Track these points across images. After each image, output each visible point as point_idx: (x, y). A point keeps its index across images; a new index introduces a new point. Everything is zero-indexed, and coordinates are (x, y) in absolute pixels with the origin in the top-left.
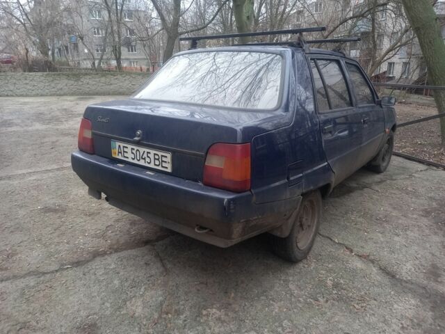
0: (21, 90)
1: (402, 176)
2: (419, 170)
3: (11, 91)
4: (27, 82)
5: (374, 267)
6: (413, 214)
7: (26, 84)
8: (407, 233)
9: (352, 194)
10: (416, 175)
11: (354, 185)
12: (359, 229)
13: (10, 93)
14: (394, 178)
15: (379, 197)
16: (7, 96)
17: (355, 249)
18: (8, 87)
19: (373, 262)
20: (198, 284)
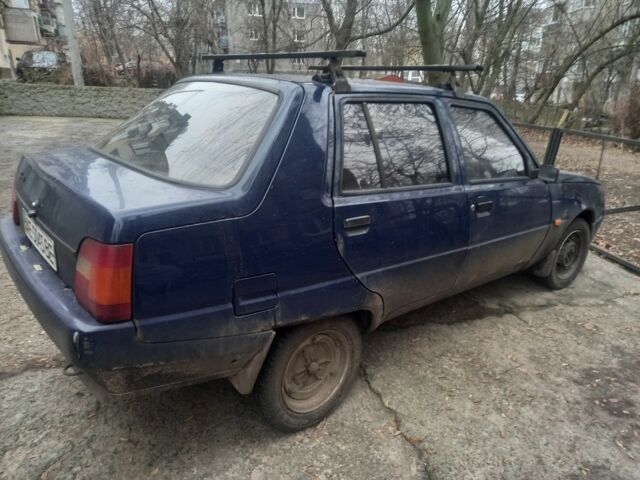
0: (128, 111)
1: (592, 301)
2: (632, 292)
3: (115, 111)
4: (135, 100)
5: (418, 464)
6: (559, 375)
7: (134, 103)
8: (523, 409)
9: (478, 322)
10: (620, 301)
11: (493, 305)
12: (441, 389)
13: (114, 114)
14: (575, 302)
15: (519, 334)
16: (110, 117)
17: (408, 425)
18: (111, 106)
19: (420, 453)
20: (125, 442)
